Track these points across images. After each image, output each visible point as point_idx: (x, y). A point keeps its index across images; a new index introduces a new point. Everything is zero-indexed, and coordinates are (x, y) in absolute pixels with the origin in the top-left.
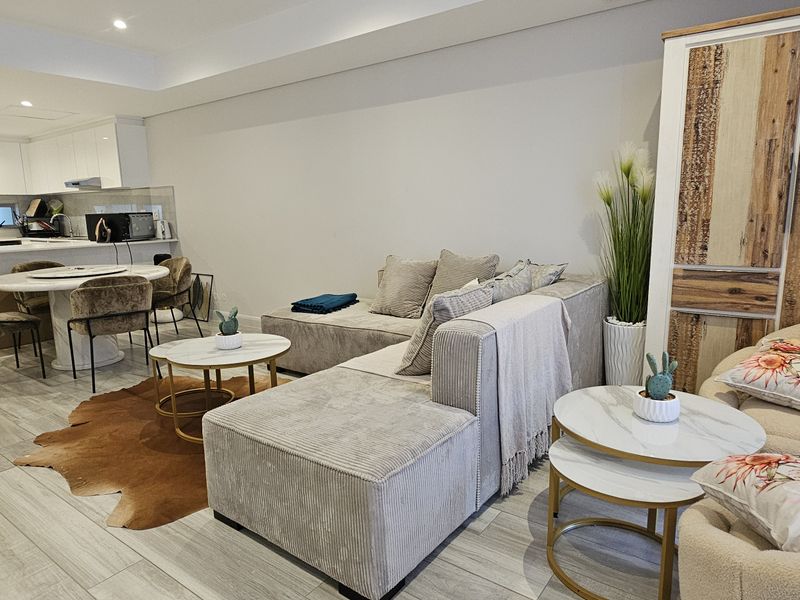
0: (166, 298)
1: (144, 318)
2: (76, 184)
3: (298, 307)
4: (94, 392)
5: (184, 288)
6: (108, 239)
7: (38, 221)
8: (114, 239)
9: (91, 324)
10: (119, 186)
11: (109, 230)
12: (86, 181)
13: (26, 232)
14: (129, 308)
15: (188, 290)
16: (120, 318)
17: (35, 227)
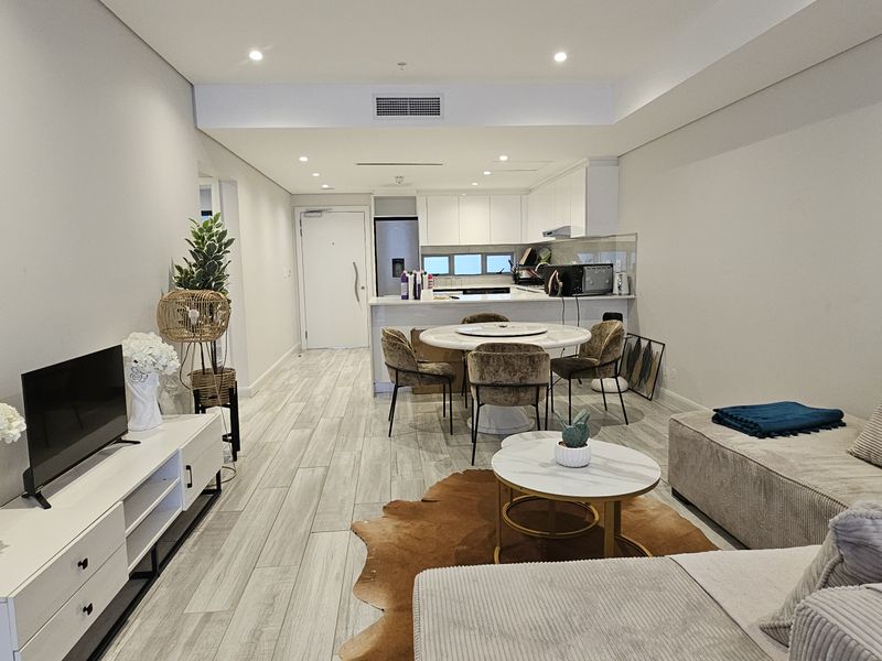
0: (587, 369)
1: (535, 392)
2: (549, 233)
3: (721, 417)
4: (473, 464)
5: (609, 359)
6: (559, 292)
7: (528, 270)
8: (566, 293)
9: (480, 391)
10: (583, 235)
11: (561, 284)
12: (556, 231)
13: (518, 280)
14: (516, 380)
15: (616, 361)
16: (506, 389)
17: (524, 274)
